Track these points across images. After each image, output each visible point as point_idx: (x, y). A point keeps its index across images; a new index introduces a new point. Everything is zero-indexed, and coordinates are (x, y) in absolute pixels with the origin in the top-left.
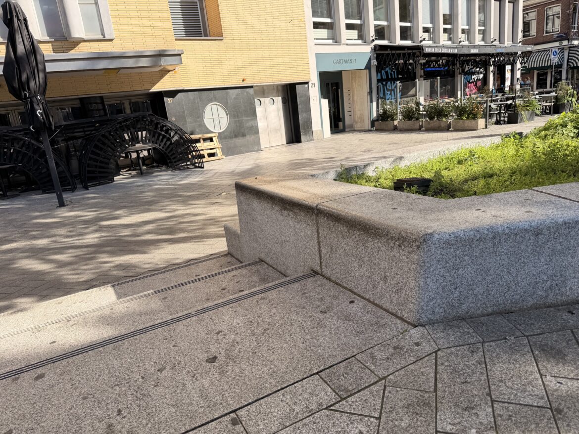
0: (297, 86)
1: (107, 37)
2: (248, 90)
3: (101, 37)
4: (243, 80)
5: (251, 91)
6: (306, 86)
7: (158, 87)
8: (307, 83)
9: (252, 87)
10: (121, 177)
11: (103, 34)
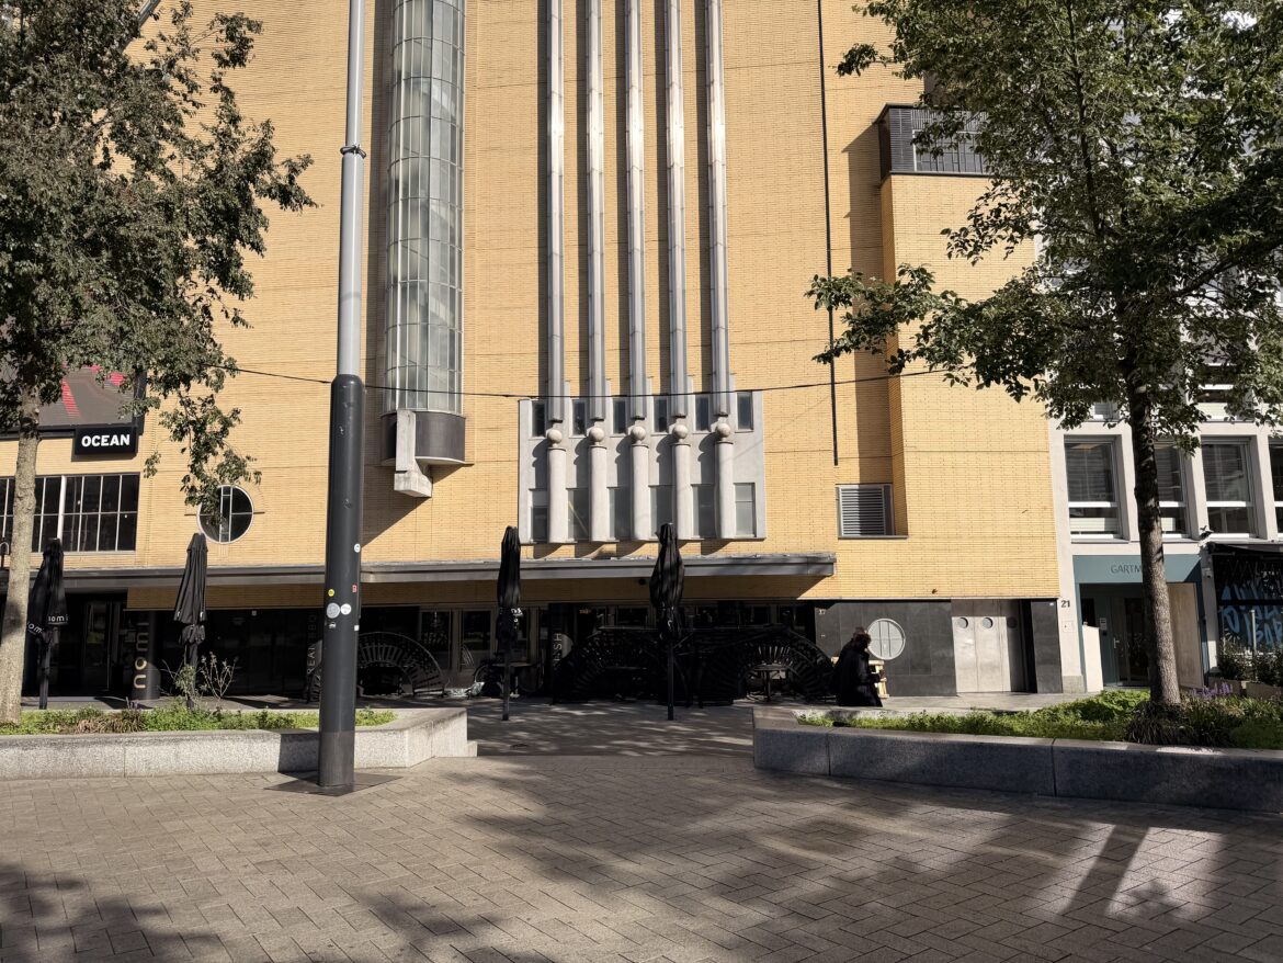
0: (1032, 604)
1: (759, 536)
2: (942, 604)
3: (752, 536)
4: (934, 592)
5: (947, 607)
6: (1052, 604)
7: (809, 595)
8: (1055, 600)
9: (949, 601)
10: (745, 700)
11: (755, 533)
